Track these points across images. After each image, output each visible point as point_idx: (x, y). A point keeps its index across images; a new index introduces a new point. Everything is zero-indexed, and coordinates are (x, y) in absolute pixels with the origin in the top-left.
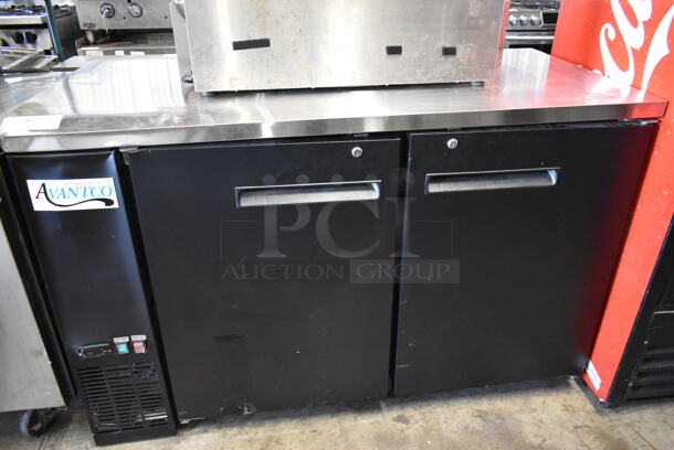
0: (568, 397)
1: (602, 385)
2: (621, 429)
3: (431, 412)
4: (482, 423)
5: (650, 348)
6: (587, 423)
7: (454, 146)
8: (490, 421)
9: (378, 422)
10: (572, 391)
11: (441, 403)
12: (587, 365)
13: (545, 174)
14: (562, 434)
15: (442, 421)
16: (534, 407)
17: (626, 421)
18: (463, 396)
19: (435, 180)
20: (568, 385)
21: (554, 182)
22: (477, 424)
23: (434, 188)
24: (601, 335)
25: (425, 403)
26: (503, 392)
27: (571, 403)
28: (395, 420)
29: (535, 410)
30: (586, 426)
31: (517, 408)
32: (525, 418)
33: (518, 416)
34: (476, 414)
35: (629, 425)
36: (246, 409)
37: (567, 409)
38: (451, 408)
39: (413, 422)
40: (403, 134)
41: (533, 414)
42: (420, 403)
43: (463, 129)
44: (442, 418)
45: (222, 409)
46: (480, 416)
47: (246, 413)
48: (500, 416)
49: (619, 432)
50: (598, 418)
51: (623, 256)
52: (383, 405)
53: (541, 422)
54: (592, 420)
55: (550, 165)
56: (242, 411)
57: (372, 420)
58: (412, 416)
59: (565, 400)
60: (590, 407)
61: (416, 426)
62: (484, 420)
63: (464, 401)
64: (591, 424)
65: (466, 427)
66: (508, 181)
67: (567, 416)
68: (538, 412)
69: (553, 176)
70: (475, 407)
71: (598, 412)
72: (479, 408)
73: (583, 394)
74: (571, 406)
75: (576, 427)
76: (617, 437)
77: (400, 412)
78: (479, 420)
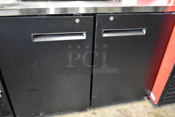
0: (145, 103)
1: (155, 99)
2: (161, 112)
3: (103, 111)
4: (120, 113)
5: (172, 87)
6: (151, 111)
7: (113, 19)
8: (122, 112)
9: (86, 115)
10: (146, 101)
11: (106, 107)
12: (150, 93)
13: (141, 30)
14: (144, 115)
15: (107, 113)
16: (135, 107)
17: (163, 110)
18: (113, 104)
19: (106, 32)
20: (144, 99)
21: (145, 33)
22: (118, 114)
23: (105, 35)
24: (155, 84)
25: (101, 108)
26: (125, 102)
27: (146, 105)
28: (91, 114)
29: (135, 108)
30: (151, 112)
31: (130, 108)
32: (132, 110)
33: (131, 110)
34: (117, 110)
35: (164, 111)
36: (41, 114)
37: (145, 107)
38: (110, 109)
39: (98, 114)
40: (94, 15)
41: (135, 109)
42: (99, 108)
43: (115, 13)
44: (107, 112)
45: (32, 114)
46: (119, 111)
47: (41, 115)
48: (125, 111)
49: (161, 114)
50: (154, 109)
51: (164, 58)
52: (88, 109)
53: (137, 112)
54: (153, 110)
55: (144, 27)
56: (40, 114)
57: (84, 114)
58: (97, 112)
59: (144, 104)
60: (152, 106)
61: (99, 115)
62: (120, 112)
63: (113, 106)
64: (153, 112)
65: (115, 115)
66: (130, 33)
67: (145, 109)
68: (136, 109)
69: (144, 31)
70: (117, 108)
71: (154, 107)
72: (118, 108)
73: (149, 102)
74: (146, 106)
75: (148, 113)
76: (160, 115)
77: (93, 111)
78: (119, 112)
